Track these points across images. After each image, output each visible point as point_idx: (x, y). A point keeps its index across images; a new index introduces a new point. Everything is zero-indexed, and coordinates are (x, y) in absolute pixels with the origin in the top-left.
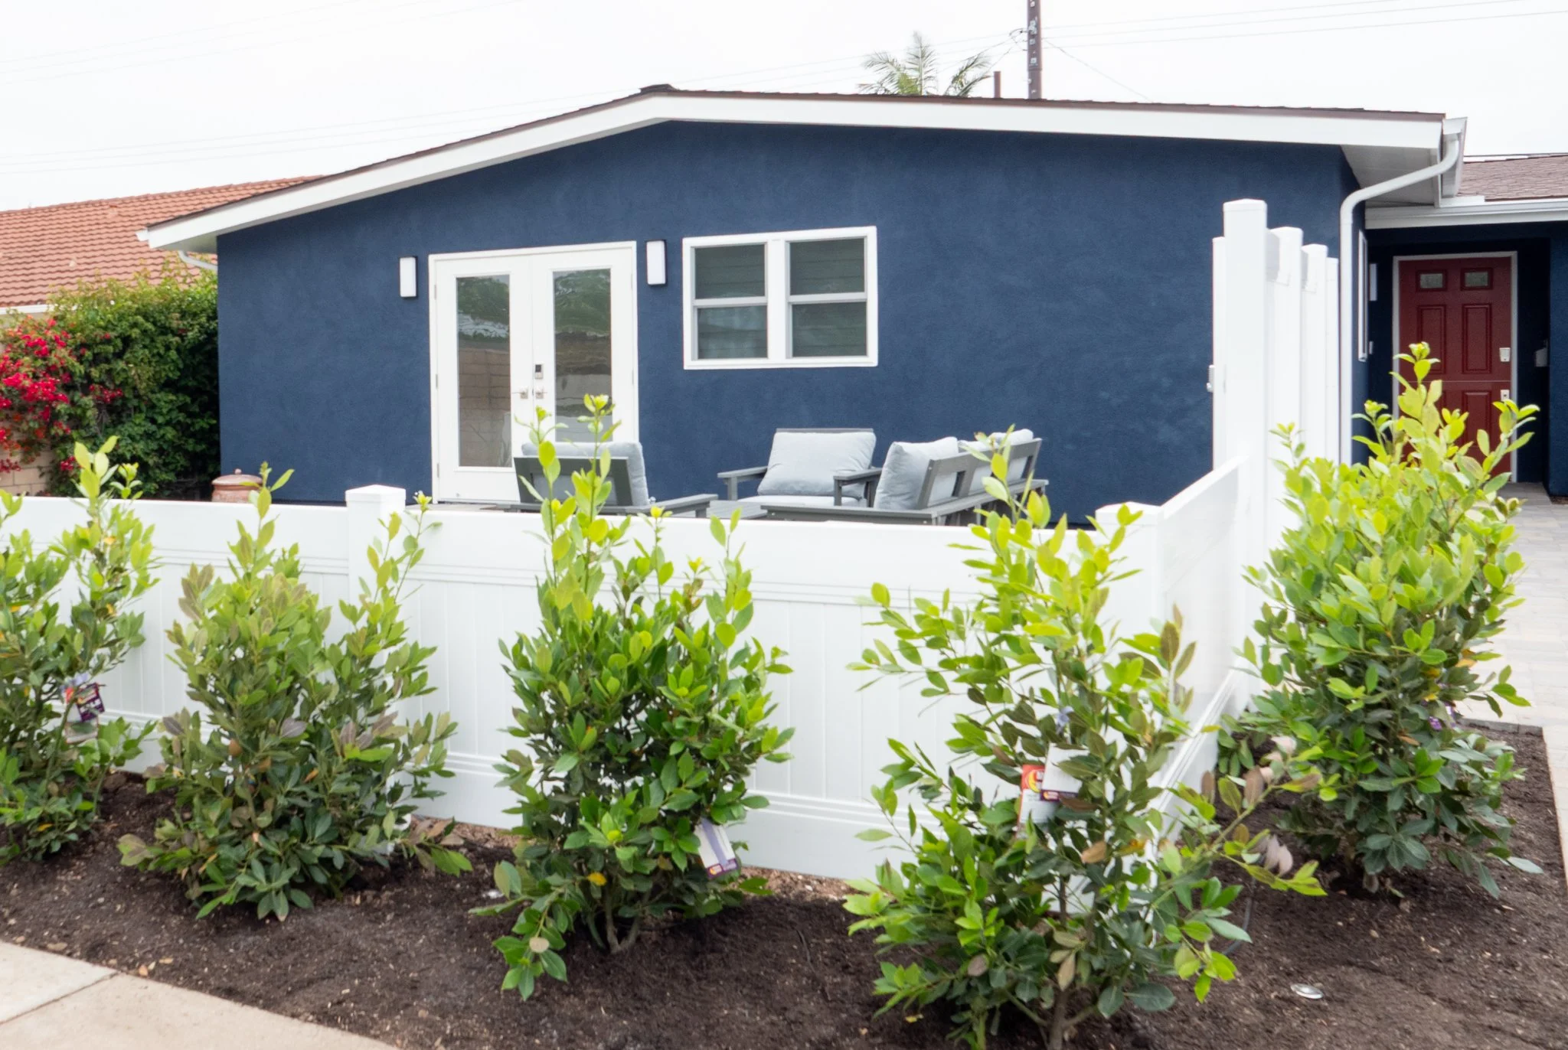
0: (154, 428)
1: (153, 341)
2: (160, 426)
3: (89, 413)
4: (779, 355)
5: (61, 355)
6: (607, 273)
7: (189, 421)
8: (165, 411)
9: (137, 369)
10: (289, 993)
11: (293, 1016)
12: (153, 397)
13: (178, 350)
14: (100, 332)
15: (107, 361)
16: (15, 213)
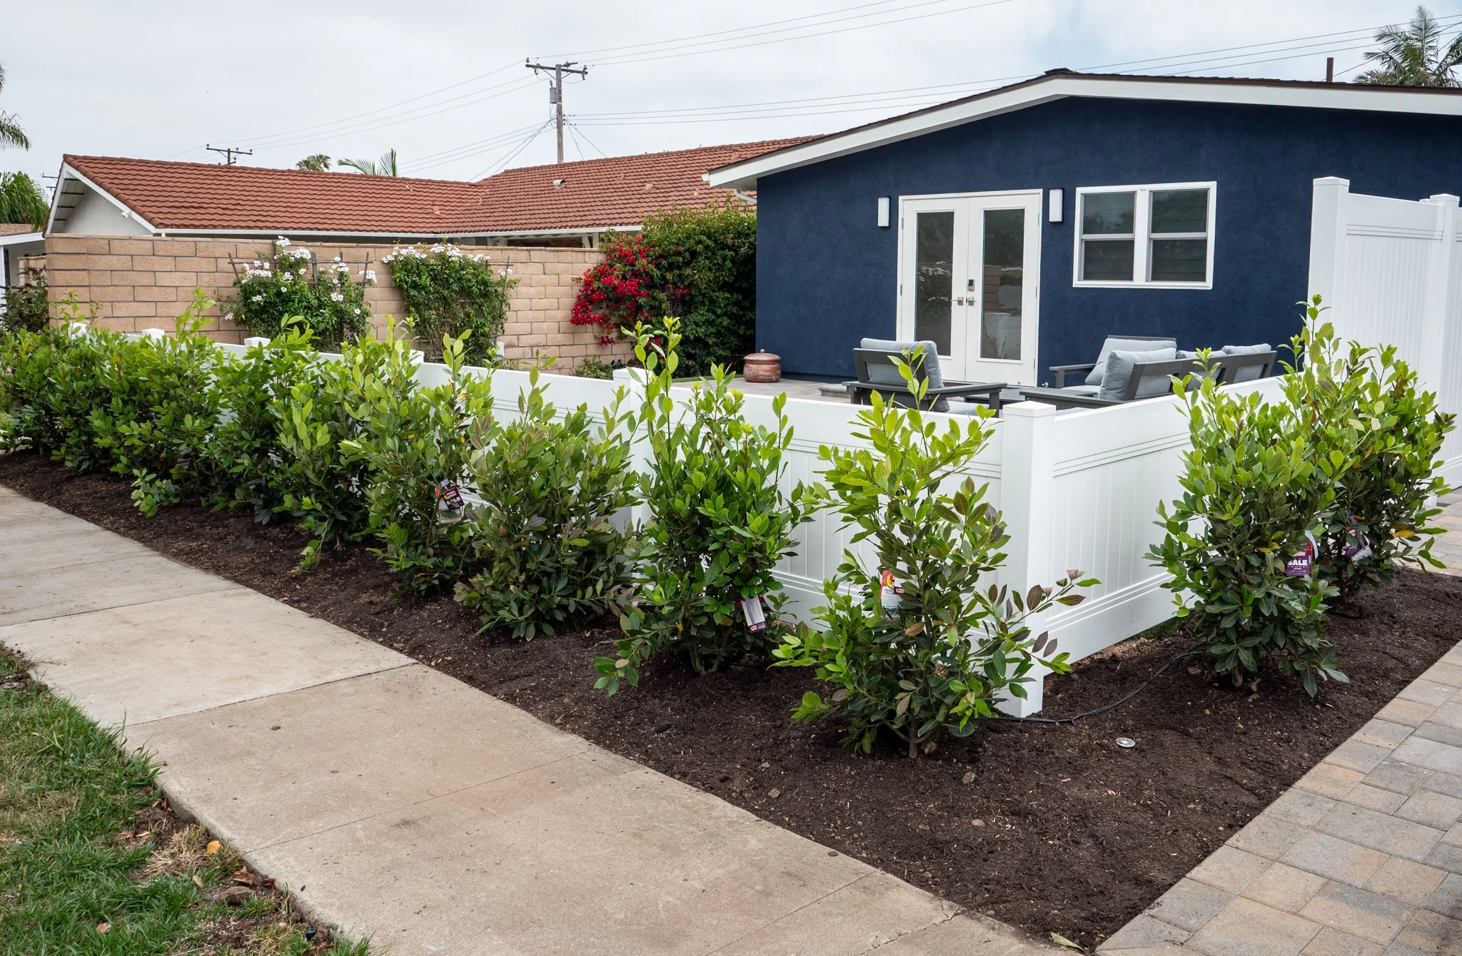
0: (713, 317)
1: (714, 254)
2: (718, 316)
3: (664, 306)
4: (1141, 278)
5: (642, 263)
6: (1022, 211)
7: (741, 313)
8: (722, 305)
9: (700, 274)
10: (500, 682)
11: (495, 695)
12: (714, 295)
13: (733, 261)
14: (673, 248)
15: (679, 268)
16: (672, 154)
